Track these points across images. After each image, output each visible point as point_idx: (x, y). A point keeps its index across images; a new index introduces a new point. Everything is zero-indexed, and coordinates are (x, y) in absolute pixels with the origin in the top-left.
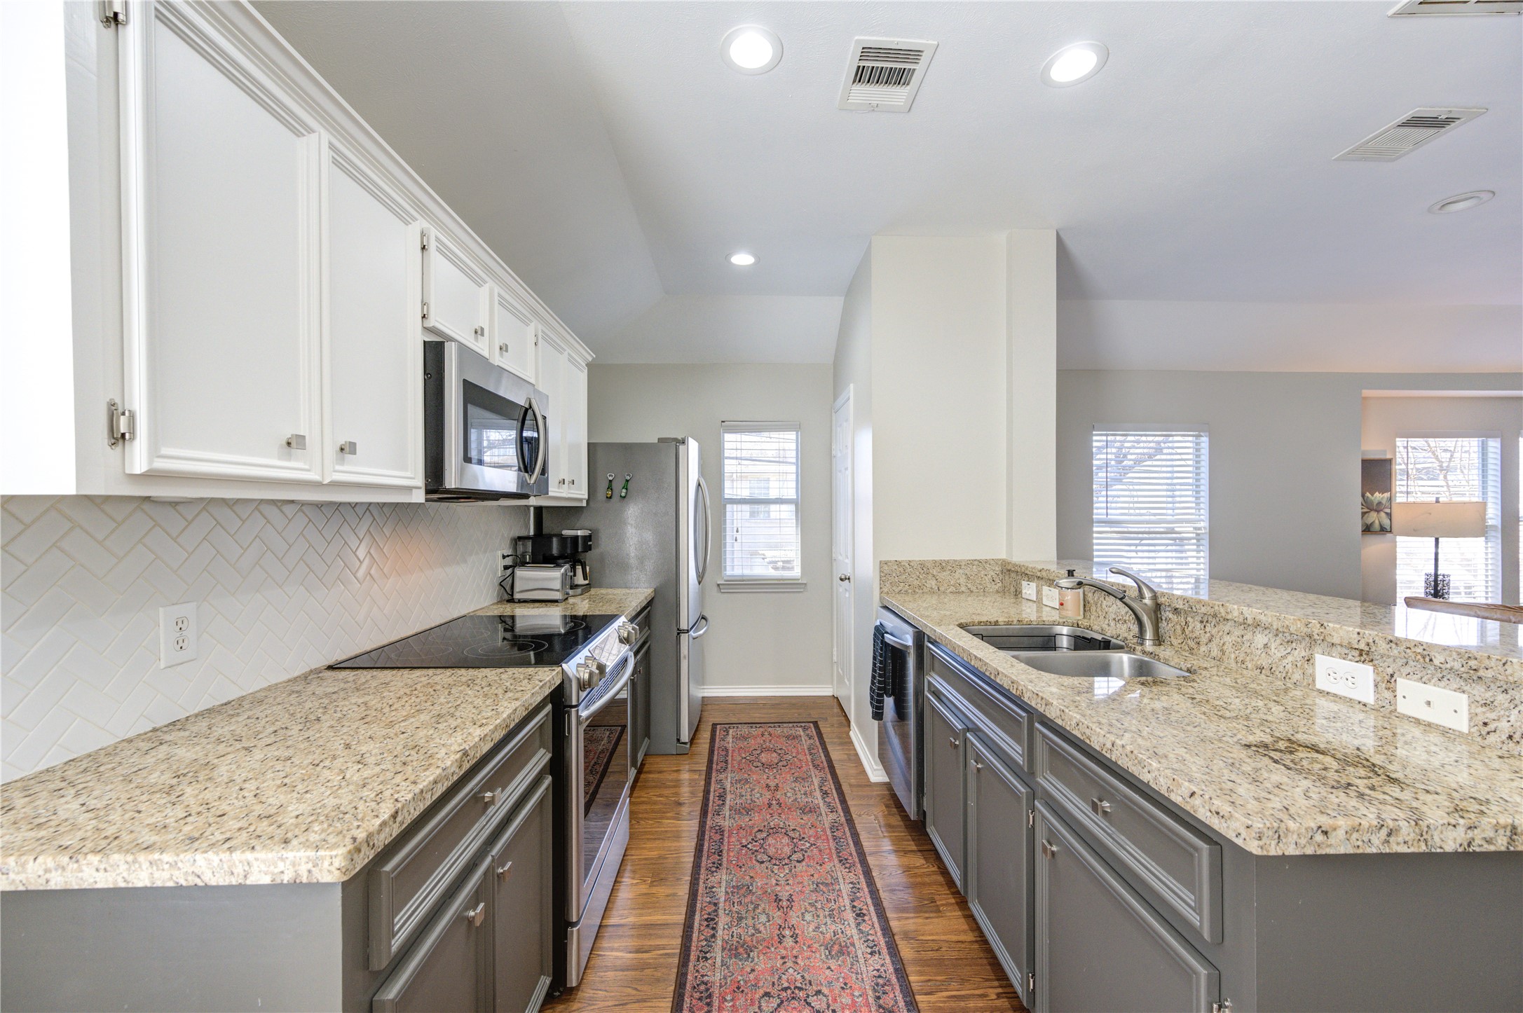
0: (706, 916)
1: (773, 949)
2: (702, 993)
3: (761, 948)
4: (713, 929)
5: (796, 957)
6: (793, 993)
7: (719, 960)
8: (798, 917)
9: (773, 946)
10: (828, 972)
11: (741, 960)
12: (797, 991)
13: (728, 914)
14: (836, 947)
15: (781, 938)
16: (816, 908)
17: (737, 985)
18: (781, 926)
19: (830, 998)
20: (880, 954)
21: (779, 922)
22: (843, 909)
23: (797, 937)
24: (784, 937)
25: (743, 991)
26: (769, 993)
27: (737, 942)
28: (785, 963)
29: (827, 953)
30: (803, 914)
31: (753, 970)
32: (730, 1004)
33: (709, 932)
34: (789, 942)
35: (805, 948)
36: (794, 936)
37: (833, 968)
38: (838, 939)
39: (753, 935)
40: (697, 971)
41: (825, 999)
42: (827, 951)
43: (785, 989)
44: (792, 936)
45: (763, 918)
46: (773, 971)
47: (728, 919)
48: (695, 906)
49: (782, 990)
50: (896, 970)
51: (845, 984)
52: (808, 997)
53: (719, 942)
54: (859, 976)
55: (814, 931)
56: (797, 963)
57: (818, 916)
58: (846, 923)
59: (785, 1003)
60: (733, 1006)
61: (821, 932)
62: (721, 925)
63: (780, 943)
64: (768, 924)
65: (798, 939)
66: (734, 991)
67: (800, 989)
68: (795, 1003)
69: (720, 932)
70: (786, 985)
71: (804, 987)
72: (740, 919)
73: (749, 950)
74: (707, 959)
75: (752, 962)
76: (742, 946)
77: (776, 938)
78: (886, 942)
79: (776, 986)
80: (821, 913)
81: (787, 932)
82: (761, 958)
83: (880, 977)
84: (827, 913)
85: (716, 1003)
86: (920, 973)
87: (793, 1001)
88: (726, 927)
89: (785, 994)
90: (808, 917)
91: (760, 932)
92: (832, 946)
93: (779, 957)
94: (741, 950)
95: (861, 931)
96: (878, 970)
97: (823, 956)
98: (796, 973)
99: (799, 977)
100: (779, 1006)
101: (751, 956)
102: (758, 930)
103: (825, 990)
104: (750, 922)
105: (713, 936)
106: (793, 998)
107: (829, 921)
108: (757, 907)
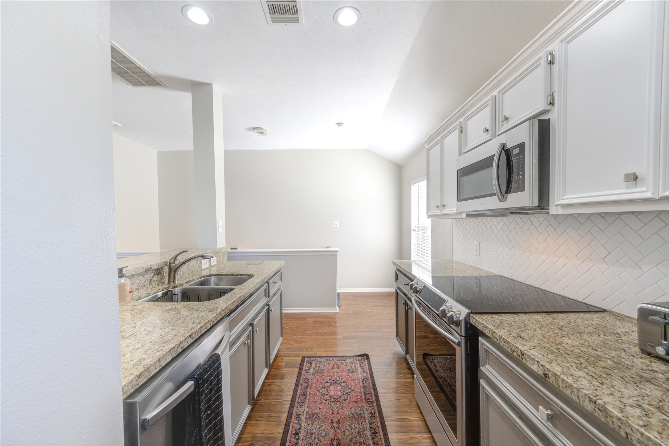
0: (377, 435)
1: (343, 417)
2: (369, 401)
3: (348, 418)
4: (371, 428)
5: (333, 413)
6: (335, 400)
7: (366, 413)
8: (329, 434)
9: (343, 419)
10: (321, 407)
11: (356, 413)
12: (334, 401)
13: (366, 436)
14: (314, 417)
15: (338, 422)
16: (318, 439)
17: (357, 403)
18: (338, 428)
19: (322, 398)
20: (296, 414)
21: (339, 431)
22: (304, 438)
23: (331, 423)
24: (337, 423)
25: (354, 401)
26: (344, 400)
27: (359, 421)
28: (338, 411)
29: (319, 415)
30: (326, 436)
31: (351, 408)
32: (358, 398)
33: (374, 426)
34: (335, 420)
35: (328, 417)
36: (332, 423)
37: (318, 409)
38: (312, 421)
39: (352, 424)
40: (373, 409)
41: (324, 398)
42: (319, 416)
43: (338, 402)
44: (333, 423)
45: (347, 433)
46: (343, 408)
47: (366, 433)
48: (385, 441)
49: (339, 401)
50: (293, 407)
51: (315, 403)
52: (330, 399)
53: (367, 421)
54: (309, 405)
55: (322, 426)
56: (333, 411)
57: (319, 434)
58: (305, 430)
59: (339, 397)
60: (357, 397)
61: (319, 425)
62: (368, 429)
63: (339, 420)
64: (345, 430)
65: (331, 421)
66: (357, 401)
67: (333, 402)
68: (335, 397)
69: (368, 426)
70: (338, 403)
71: (331, 402)
72: (359, 433)
73: (353, 416)
74: (371, 413)
75: (352, 412)
76: (356, 419)
77: (341, 422)
78: (291, 419)
79: (342, 403)
80: (316, 436)
81: (335, 425)
82: (348, 413)
83: (301, 405)
84: (313, 436)
85: (363, 398)
86: (284, 408)
87: (336, 398)
88: (365, 429)
89: (338, 400)
90: (324, 433)
91: (349, 425)
92: (316, 418)
93: (340, 414)
94: (356, 417)
95: (300, 425)
96: (300, 408)
97: (321, 413)
98: (334, 407)
99: (333, 406)
100: (341, 397)
101: (352, 414)
102: (350, 427)
103: (323, 401)
104: (353, 431)
105: (371, 424)
106: (335, 399)
107: (314, 431)
108: (351, 440)
